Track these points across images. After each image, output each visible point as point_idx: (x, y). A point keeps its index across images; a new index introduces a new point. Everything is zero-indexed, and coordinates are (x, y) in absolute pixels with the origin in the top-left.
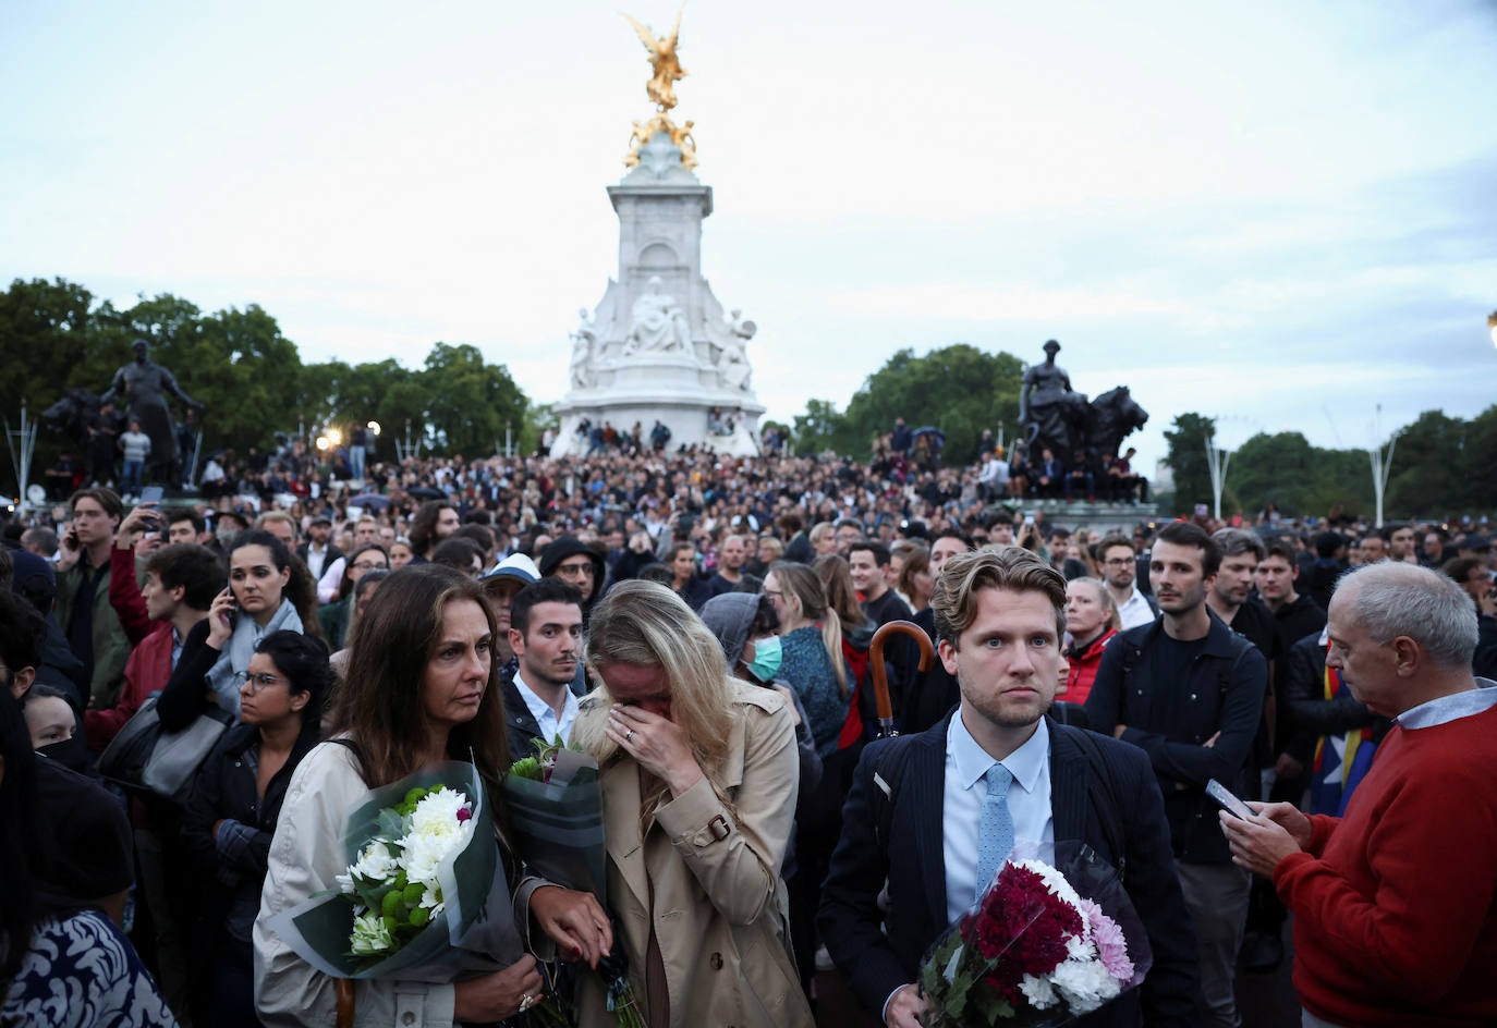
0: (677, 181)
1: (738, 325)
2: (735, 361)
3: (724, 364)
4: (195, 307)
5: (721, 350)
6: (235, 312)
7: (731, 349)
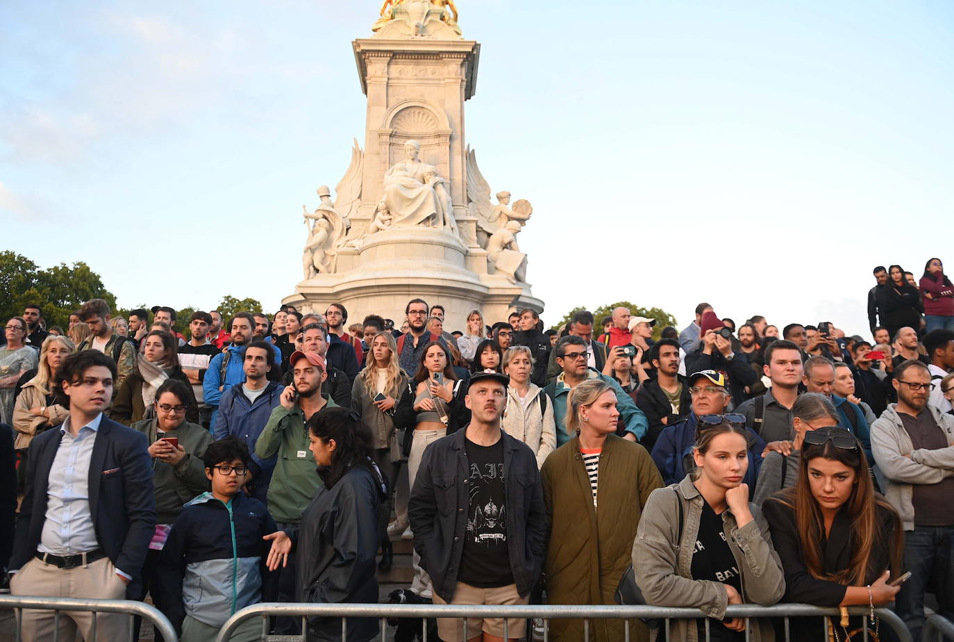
0: (440, 36)
1: (509, 209)
2: (507, 246)
3: (494, 247)
4: (31, 263)
5: (489, 235)
6: (65, 268)
7: (501, 233)
